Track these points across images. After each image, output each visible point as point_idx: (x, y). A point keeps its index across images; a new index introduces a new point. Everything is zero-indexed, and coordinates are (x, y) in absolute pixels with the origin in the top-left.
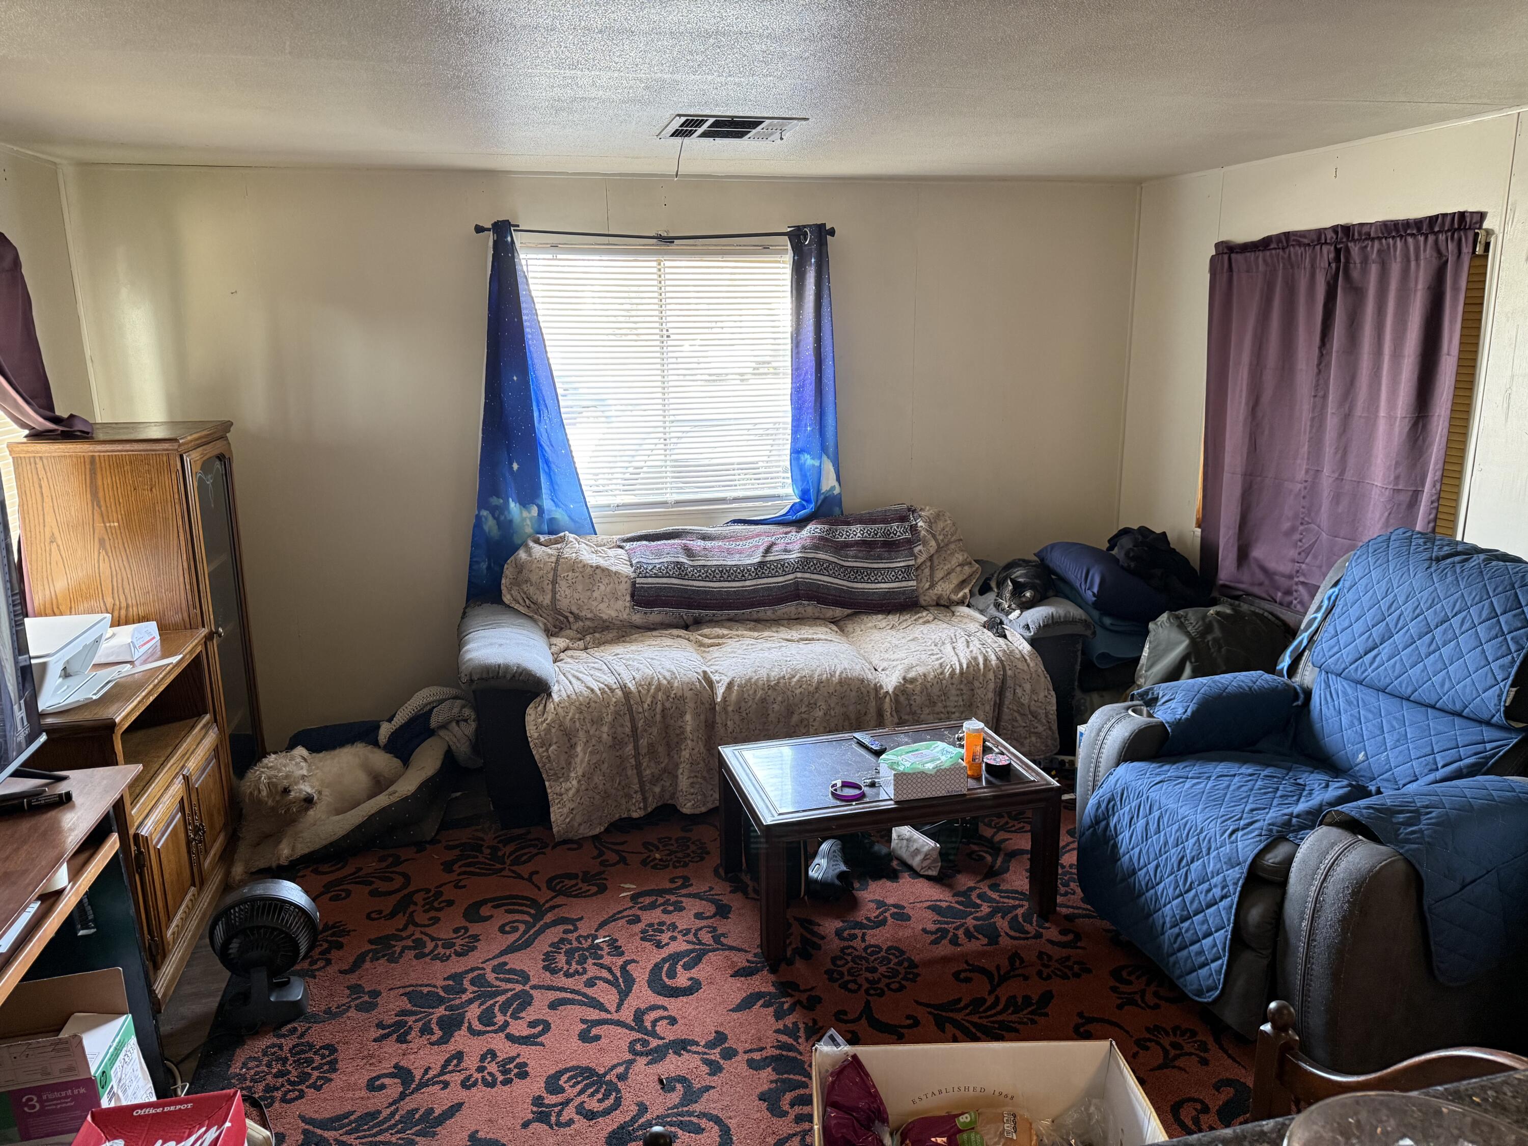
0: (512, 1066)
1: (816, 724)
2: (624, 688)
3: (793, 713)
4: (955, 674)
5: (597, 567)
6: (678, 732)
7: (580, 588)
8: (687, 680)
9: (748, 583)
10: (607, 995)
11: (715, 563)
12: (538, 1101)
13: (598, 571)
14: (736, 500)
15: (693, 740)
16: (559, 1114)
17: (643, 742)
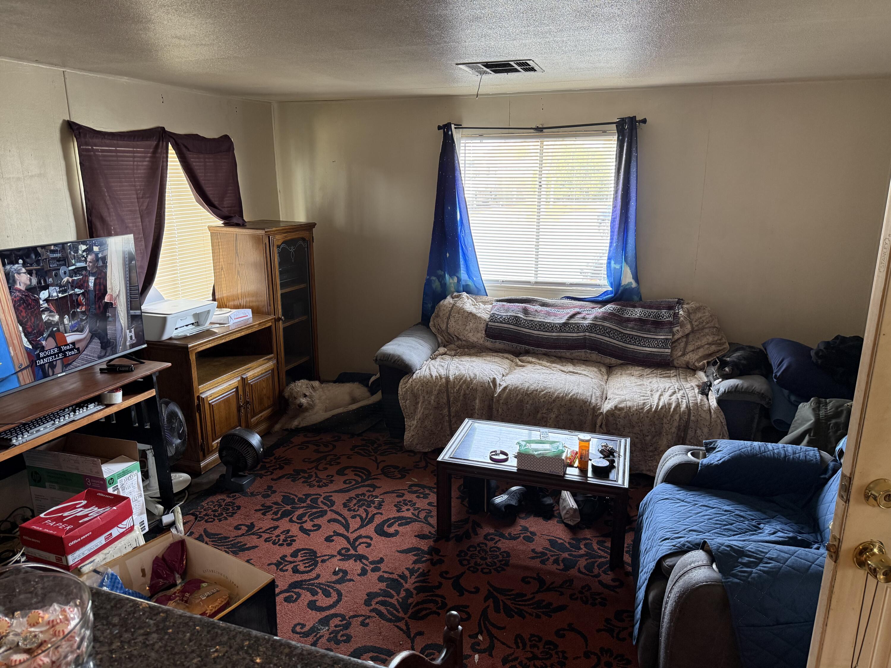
0: (289, 539)
1: (550, 421)
2: (447, 378)
3: (538, 412)
4: (651, 411)
5: (471, 313)
6: (472, 408)
7: (460, 323)
8: (482, 380)
9: (554, 334)
10: (354, 524)
11: (538, 320)
12: (283, 557)
13: (470, 315)
14: (572, 285)
15: (478, 414)
16: (286, 565)
17: (453, 409)
